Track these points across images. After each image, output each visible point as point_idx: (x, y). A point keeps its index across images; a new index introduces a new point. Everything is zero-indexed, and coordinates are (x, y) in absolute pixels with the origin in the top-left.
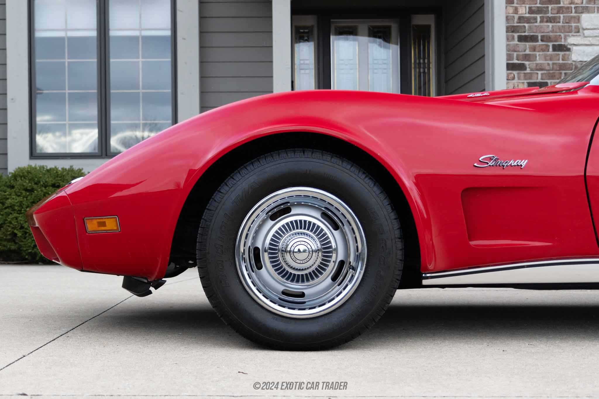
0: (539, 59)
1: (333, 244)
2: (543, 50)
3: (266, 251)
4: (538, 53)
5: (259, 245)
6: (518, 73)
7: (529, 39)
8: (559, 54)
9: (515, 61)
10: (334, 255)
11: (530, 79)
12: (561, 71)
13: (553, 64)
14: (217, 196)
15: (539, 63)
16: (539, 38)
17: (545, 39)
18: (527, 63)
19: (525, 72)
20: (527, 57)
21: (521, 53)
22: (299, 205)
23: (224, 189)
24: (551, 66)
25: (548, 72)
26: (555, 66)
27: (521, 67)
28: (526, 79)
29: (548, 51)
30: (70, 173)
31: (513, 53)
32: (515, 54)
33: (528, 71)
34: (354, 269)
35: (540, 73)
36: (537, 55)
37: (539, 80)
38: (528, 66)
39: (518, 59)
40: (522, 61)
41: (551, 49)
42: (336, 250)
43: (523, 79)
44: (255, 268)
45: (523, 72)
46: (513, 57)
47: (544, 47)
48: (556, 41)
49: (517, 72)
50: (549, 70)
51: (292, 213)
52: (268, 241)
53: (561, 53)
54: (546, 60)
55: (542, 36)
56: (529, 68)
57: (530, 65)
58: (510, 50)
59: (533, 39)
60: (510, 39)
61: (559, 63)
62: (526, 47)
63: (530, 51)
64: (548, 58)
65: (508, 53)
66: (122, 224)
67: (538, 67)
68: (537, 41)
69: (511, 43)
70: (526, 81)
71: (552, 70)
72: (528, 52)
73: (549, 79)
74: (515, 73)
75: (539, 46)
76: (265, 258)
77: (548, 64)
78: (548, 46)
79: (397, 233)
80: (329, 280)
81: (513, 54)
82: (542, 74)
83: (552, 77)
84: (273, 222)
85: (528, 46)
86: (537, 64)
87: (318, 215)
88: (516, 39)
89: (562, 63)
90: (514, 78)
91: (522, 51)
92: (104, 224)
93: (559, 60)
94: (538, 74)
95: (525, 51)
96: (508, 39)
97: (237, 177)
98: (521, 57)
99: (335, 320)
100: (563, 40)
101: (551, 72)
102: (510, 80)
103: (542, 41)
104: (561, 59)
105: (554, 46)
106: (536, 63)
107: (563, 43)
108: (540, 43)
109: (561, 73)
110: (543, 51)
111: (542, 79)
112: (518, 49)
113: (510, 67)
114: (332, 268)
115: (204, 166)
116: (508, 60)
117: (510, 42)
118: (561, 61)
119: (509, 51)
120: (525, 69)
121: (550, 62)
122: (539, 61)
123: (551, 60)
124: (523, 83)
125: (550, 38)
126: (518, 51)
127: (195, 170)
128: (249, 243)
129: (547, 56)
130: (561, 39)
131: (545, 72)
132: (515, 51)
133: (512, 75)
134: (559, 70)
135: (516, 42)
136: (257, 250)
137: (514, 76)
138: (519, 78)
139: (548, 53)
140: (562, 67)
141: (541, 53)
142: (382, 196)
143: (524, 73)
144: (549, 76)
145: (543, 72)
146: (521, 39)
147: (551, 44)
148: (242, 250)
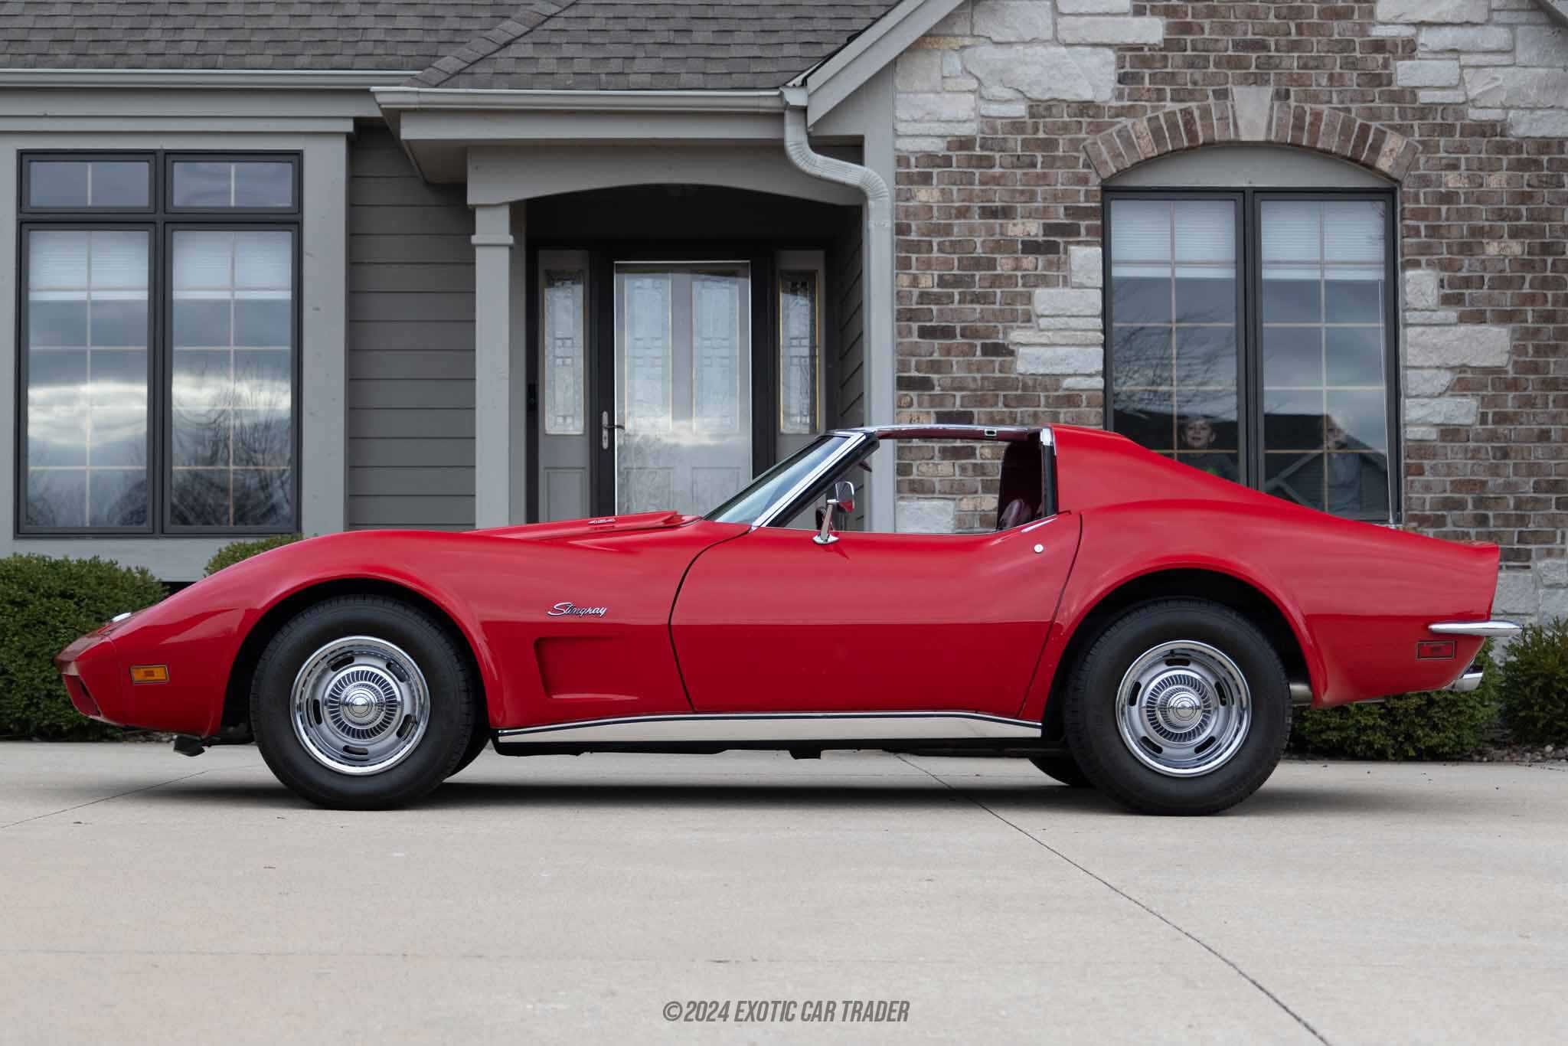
0: (957, 369)
1: (399, 699)
2: (965, 354)
3: (326, 704)
4: (954, 360)
5: (319, 698)
6: (918, 395)
7: (938, 333)
8: (993, 361)
9: (914, 374)
10: (399, 710)
11: (941, 405)
12: (997, 392)
13: (983, 379)
14: (271, 645)
15: (956, 377)
16: (958, 331)
17: (968, 333)
18: (935, 377)
19: (932, 393)
20: (936, 366)
21: (924, 359)
22: (361, 654)
23: (279, 637)
24: (979, 383)
25: (973, 393)
26: (986, 383)
27: (924, 384)
28: (932, 407)
29: (974, 355)
30: (94, 570)
31: (908, 358)
32: (913, 360)
33: (937, 391)
34: (417, 723)
35: (958, 394)
36: (954, 363)
37: (958, 408)
38: (936, 383)
39: (918, 370)
40: (926, 373)
41: (979, 352)
42: (402, 704)
43: (927, 405)
44: (313, 722)
45: (926, 393)
46: (910, 366)
47: (966, 348)
48: (988, 338)
49: (916, 393)
50: (975, 390)
51: (355, 663)
52: (328, 692)
53: (998, 359)
54: (970, 371)
55: (963, 329)
56: (939, 385)
57: (941, 382)
58: (903, 354)
59: (947, 332)
60: (904, 333)
61: (994, 378)
62: (934, 346)
63: (941, 355)
64: (974, 368)
65: (900, 358)
66: (172, 673)
67: (955, 385)
68: (954, 337)
69: (905, 340)
70: (932, 410)
71: (981, 390)
72: (936, 356)
73: (975, 406)
74: (913, 394)
75: (957, 347)
76: (325, 712)
77: (974, 379)
78: (973, 346)
79: (462, 685)
80: (394, 736)
81: (910, 361)
82: (963, 397)
83: (981, 402)
84: (334, 673)
85: (936, 346)
86: (954, 379)
87: (383, 665)
88: (915, 333)
89: (999, 378)
90: (910, 405)
91: (925, 356)
92: (151, 674)
93: (994, 371)
94: (954, 396)
95: (931, 355)
96: (900, 334)
97: (293, 625)
98: (924, 367)
99: (395, 777)
100: (1001, 335)
101: (979, 393)
102: (903, 407)
103: (963, 336)
104: (997, 371)
105: (984, 346)
106: (951, 377)
107: (1001, 341)
108: (959, 340)
109: (997, 396)
110: (964, 356)
111: (962, 406)
112: (918, 351)
113: (904, 383)
114: (396, 722)
115: (267, 605)
116: (899, 371)
117: (903, 337)
118: (997, 375)
119: (901, 355)
120: (933, 388)
121: (978, 376)
122: (957, 373)
123: (978, 370)
124: (928, 413)
125: (977, 331)
126: (920, 356)
127: (256, 610)
128: (307, 695)
129: (972, 364)
130: (998, 333)
131: (969, 393)
132: (914, 356)
133: (909, 399)
134: (993, 390)
135: (915, 339)
136: (316, 702)
137: (912, 400)
138: (920, 405)
139: (975, 358)
140: (1001, 384)
141: (961, 359)
142: (447, 646)
143: (930, 395)
144: (976, 401)
145: (964, 393)
146: (924, 333)
147: (978, 343)
148: (297, 702)
